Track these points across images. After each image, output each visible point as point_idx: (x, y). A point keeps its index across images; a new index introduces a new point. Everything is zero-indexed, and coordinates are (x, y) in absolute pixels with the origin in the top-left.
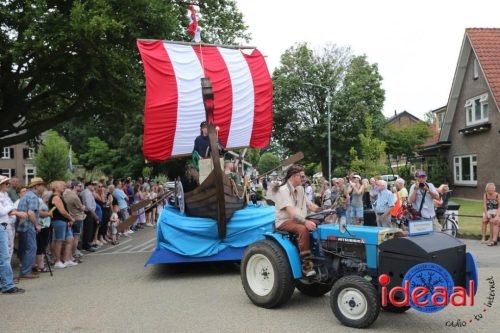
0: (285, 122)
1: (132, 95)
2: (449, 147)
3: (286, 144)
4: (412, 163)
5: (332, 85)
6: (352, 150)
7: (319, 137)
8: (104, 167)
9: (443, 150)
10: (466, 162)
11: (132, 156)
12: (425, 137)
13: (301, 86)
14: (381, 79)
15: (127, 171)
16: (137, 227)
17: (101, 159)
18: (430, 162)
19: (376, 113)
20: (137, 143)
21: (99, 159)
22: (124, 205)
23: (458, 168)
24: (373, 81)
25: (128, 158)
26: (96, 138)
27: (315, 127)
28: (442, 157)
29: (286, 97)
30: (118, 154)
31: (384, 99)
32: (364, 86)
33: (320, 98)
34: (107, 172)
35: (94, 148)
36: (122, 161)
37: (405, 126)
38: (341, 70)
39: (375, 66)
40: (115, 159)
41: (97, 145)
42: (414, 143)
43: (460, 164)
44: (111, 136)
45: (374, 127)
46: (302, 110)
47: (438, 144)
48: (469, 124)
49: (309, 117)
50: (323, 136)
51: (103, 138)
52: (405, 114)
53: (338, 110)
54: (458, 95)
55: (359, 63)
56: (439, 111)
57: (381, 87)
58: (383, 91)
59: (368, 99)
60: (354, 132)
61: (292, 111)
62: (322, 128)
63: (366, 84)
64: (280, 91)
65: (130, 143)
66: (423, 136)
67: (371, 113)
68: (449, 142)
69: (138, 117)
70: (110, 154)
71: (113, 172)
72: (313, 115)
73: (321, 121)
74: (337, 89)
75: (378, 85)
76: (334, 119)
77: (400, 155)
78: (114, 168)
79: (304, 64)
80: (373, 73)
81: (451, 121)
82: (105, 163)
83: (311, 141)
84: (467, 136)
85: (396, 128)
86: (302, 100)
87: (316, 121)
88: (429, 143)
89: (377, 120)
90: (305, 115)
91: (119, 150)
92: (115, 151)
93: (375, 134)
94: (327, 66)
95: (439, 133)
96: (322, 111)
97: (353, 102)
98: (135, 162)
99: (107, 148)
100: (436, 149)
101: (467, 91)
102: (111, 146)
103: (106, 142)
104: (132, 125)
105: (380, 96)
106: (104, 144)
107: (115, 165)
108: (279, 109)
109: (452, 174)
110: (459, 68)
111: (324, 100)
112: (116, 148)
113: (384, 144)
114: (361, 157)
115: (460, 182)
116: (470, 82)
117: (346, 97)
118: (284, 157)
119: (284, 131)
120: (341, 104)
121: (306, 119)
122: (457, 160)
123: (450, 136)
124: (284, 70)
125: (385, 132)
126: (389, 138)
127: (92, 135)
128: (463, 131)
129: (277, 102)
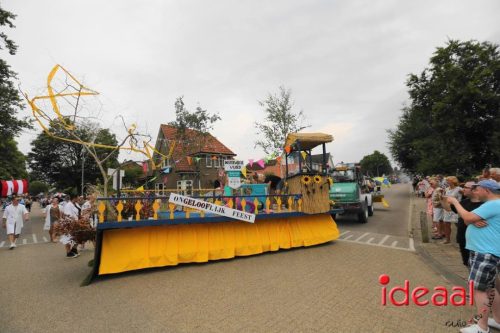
0: (50, 162)
3: (50, 175)
6: (98, 179)
7: (75, 172)
12: (141, 174)
14: (117, 142)
19: (113, 160)
24: (113, 143)
27: (73, 166)
29: (53, 147)
31: (119, 153)
33: (78, 150)
37: (130, 168)
38: (93, 135)
39: (114, 135)
42: (135, 177)
46: (64, 155)
48: (162, 168)
49: (69, 159)
50: (79, 171)
52: (131, 161)
55: (105, 133)
61: (57, 156)
62: (78, 167)
64: (48, 143)
72: (73, 158)
73: (78, 162)
76: (87, 162)
80: (113, 139)
83: (70, 174)
86: (65, 150)
87: (74, 162)
88: (143, 176)
90: (66, 159)
94: (84, 131)
96: (79, 157)
105: (117, 151)
108: (46, 153)
111: (80, 151)
118: (50, 183)
119: (49, 167)
121: (66, 161)
122: (157, 185)
124: (51, 131)
129: (44, 149)
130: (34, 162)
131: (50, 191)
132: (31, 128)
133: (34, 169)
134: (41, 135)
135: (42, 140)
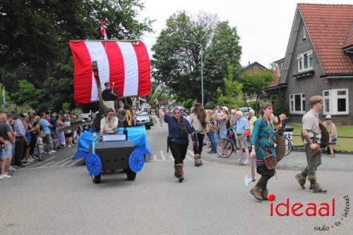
0: (170, 69)
1: (53, 47)
2: (286, 87)
3: (170, 85)
4: (261, 98)
5: (204, 43)
6: (219, 90)
7: (194, 80)
8: (31, 103)
9: (282, 90)
10: (298, 98)
11: (54, 94)
12: (270, 81)
13: (181, 42)
14: (239, 38)
15: (50, 105)
16: (59, 148)
17: (29, 97)
18: (273, 98)
19: (235, 63)
20: (57, 85)
21: (27, 97)
22: (48, 131)
23: (292, 102)
24: (233, 40)
25: (50, 96)
26: (25, 81)
27: (192, 73)
28: (281, 95)
29: (171, 51)
30: (42, 93)
31: (241, 53)
32: (227, 44)
33: (195, 52)
34: (34, 107)
35: (23, 89)
36: (46, 98)
37: (256, 73)
38: (210, 31)
39: (234, 29)
40: (41, 97)
41: (26, 86)
42: (262, 85)
43: (294, 100)
44: (37, 79)
45: (234, 73)
46: (182, 60)
47: (279, 85)
48: (300, 71)
49: (187, 65)
50: (198, 79)
51: (30, 80)
52: (256, 64)
53: (209, 61)
54: (292, 51)
55: (223, 26)
56: (279, 62)
57: (239, 45)
58: (240, 48)
59: (230, 53)
60: (220, 76)
61: (175, 62)
62: (197, 74)
63: (228, 42)
64: (166, 47)
65: (52, 84)
66: (268, 79)
67: (231, 63)
68: (286, 84)
69: (58, 64)
70: (36, 93)
71: (39, 106)
72: (191, 64)
73: (196, 68)
74: (208, 45)
75: (237, 43)
76: (205, 67)
77: (252, 93)
78: (40, 103)
79: (183, 26)
80: (233, 34)
81: (288, 69)
82: (32, 100)
83: (189, 83)
84: (298, 79)
85: (250, 74)
86: (183, 53)
87: (192, 69)
88: (273, 84)
89: (236, 68)
90: (185, 65)
91: (43, 90)
92: (40, 90)
93: (235, 78)
94: (200, 28)
95: (280, 77)
96: (196, 62)
97: (219, 54)
98: (56, 99)
99: (34, 89)
100: (278, 89)
101: (299, 48)
102: (37, 87)
103: (33, 83)
104: (53, 71)
105: (238, 51)
106: (31, 85)
107: (41, 101)
108: (165, 59)
109: (288, 106)
110: (293, 31)
111: (198, 53)
112: (41, 89)
113: (241, 85)
114: (225, 94)
115: (294, 112)
116: (300, 42)
117: (215, 51)
118: (170, 95)
119: (169, 76)
120: (210, 56)
121: (185, 67)
122: (292, 97)
123: (287, 79)
124: (169, 31)
125: (242, 77)
126: (245, 81)
127: (21, 79)
128: (296, 76)
129: (163, 55)
130: (155, 70)
131: (170, 103)
132: (150, 30)
133: (156, 78)
134: (160, 38)
135: (161, 44)
